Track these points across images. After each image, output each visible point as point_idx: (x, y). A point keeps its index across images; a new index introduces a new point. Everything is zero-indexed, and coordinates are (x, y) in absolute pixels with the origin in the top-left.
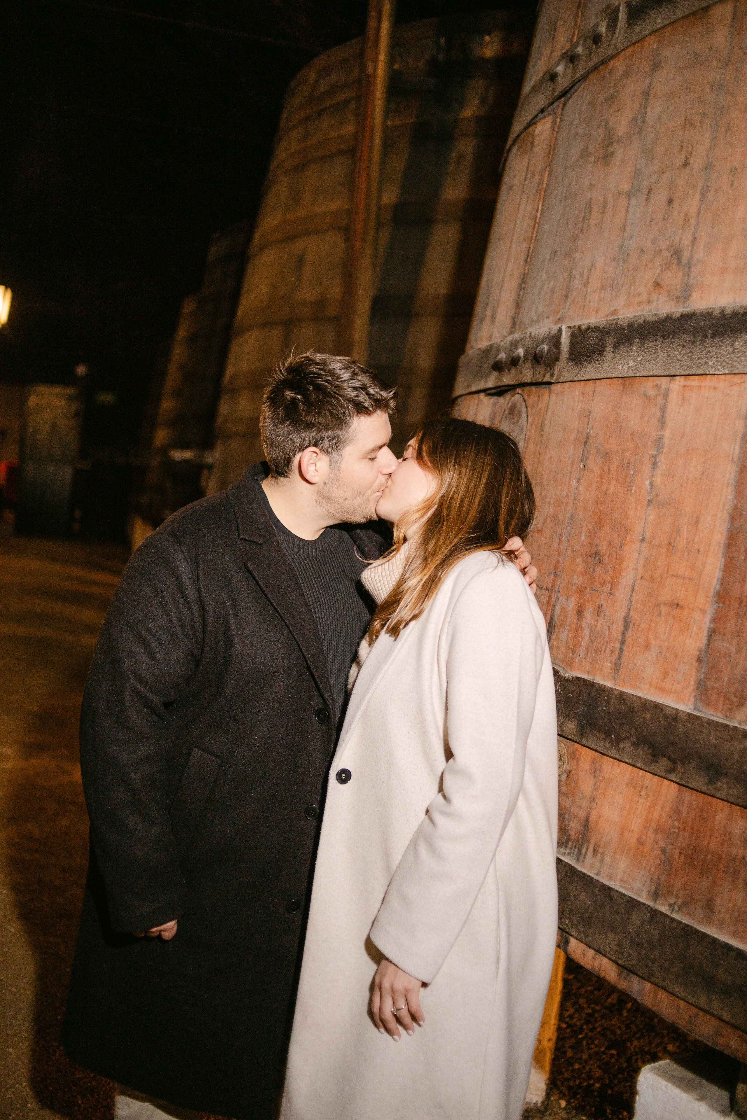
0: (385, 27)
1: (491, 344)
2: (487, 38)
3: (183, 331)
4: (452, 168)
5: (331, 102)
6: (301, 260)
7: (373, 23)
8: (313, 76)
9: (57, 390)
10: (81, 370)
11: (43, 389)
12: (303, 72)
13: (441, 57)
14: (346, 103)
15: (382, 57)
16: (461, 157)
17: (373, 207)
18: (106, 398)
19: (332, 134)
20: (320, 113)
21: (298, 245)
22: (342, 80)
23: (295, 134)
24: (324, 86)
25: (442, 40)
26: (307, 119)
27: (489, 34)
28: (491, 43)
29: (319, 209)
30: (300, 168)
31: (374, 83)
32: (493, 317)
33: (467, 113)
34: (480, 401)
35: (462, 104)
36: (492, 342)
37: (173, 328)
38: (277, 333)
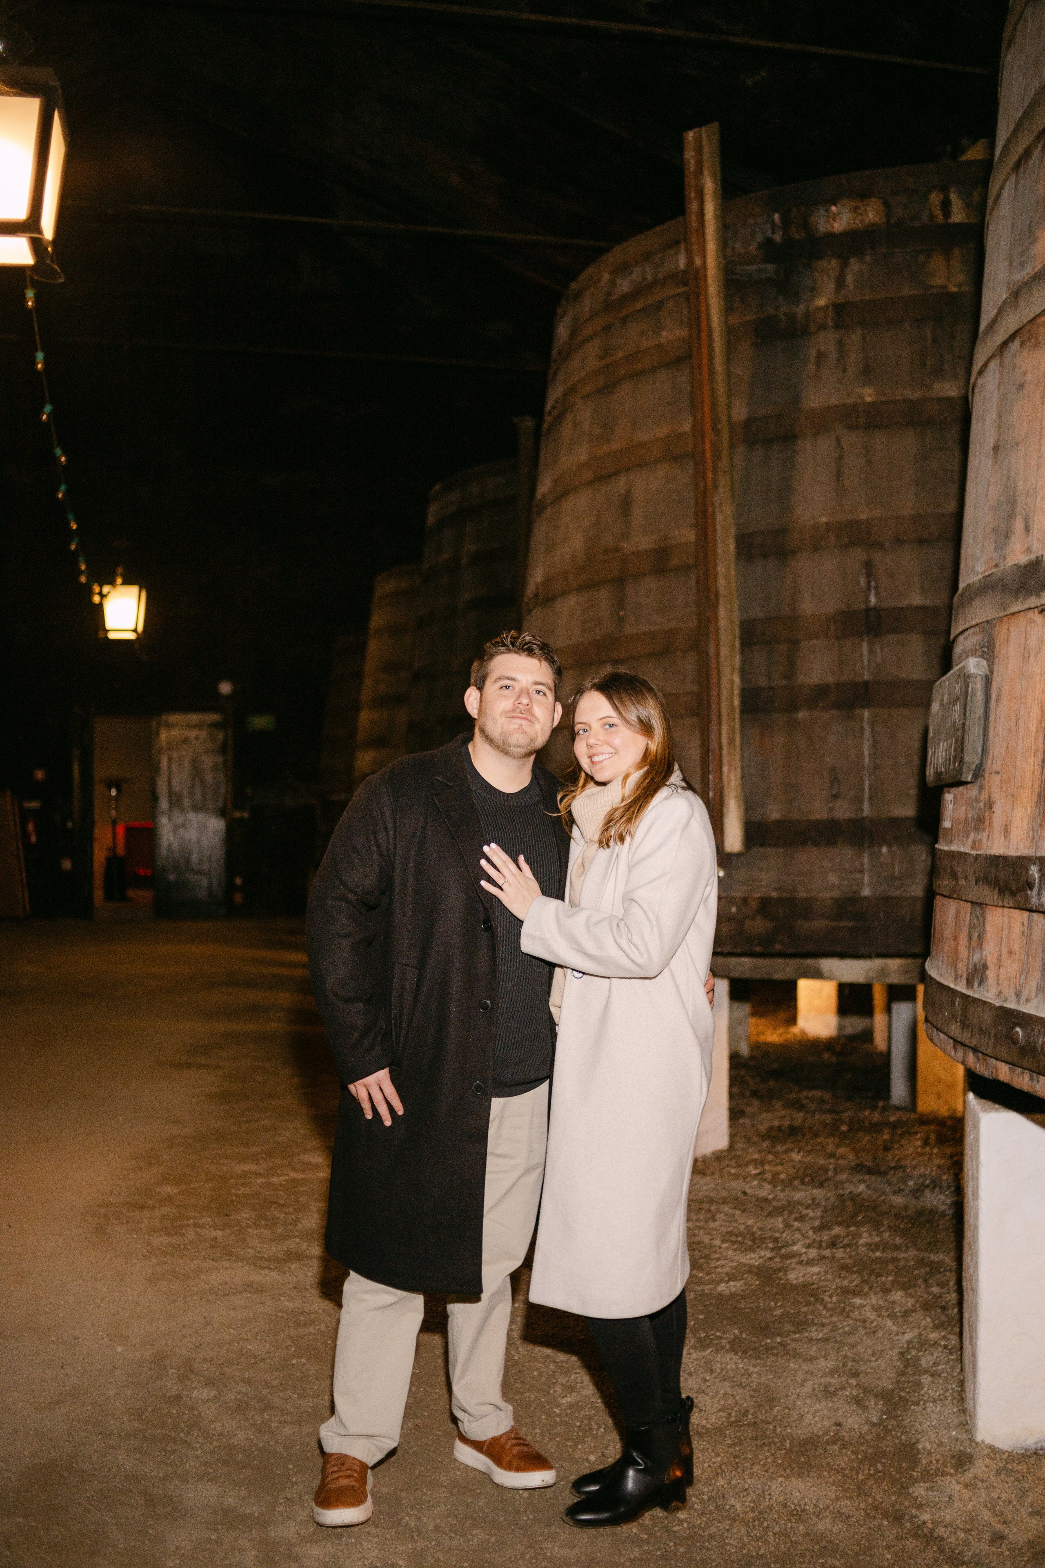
0: (710, 209)
1: (1037, 557)
2: (833, 208)
3: (377, 620)
4: (812, 367)
5: (639, 306)
6: (626, 503)
7: (694, 206)
8: (606, 275)
9: (195, 718)
10: (225, 688)
11: (174, 718)
12: (589, 271)
13: (778, 238)
14: (659, 306)
15: (711, 245)
16: (821, 356)
17: (723, 426)
18: (261, 722)
19: (645, 344)
20: (625, 319)
21: (620, 485)
22: (649, 277)
23: (592, 349)
24: (624, 286)
25: (777, 216)
26: (607, 329)
27: (835, 204)
28: (839, 213)
29: (643, 436)
30: (607, 389)
31: (706, 276)
32: (1027, 529)
33: (821, 302)
34: (1031, 621)
35: (814, 291)
36: (1033, 557)
37: (365, 616)
38: (604, 595)
